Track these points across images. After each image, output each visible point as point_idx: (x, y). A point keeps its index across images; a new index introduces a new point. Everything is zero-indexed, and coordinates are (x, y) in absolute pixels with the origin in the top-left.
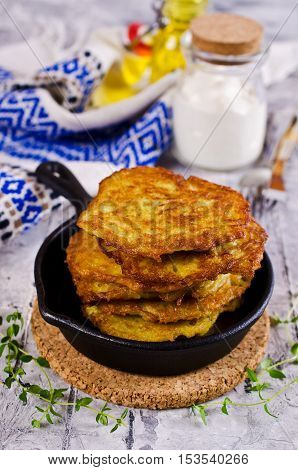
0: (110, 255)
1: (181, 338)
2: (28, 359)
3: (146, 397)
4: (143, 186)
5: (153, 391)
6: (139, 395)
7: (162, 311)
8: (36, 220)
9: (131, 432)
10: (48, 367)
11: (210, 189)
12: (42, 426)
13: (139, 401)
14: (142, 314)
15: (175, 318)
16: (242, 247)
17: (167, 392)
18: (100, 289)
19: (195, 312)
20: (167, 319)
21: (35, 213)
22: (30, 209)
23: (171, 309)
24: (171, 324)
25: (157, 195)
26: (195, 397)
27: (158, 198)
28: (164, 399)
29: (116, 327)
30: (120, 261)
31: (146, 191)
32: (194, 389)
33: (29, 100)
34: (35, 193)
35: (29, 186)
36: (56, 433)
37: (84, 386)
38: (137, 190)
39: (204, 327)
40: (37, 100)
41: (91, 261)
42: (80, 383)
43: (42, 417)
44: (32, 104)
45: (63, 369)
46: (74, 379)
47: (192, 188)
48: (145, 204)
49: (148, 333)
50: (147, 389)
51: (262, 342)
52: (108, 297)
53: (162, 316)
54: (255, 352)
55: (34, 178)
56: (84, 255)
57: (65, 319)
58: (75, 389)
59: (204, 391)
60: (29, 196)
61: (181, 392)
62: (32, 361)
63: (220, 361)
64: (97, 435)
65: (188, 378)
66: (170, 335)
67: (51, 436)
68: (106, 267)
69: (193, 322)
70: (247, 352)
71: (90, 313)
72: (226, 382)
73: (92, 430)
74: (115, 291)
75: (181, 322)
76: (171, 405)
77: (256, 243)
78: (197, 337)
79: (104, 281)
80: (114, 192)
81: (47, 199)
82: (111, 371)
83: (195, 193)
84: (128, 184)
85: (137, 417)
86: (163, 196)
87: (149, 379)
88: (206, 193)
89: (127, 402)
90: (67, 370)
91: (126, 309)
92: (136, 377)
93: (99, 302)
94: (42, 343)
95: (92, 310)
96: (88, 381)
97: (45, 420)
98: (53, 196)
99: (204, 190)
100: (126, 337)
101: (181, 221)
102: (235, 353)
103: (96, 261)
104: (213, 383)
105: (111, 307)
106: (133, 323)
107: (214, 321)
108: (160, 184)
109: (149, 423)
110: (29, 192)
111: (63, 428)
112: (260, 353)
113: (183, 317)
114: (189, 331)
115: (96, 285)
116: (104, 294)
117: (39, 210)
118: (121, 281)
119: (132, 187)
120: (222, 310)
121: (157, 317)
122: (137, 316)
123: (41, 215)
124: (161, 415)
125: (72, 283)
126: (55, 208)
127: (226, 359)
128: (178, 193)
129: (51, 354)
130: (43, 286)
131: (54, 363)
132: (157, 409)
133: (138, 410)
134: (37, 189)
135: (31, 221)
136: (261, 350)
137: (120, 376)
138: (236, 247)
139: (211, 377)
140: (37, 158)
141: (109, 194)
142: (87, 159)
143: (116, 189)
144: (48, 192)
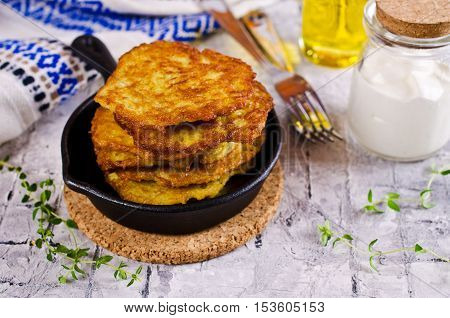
0: (124, 127)
1: (193, 201)
2: (59, 221)
3: (161, 254)
4: (159, 61)
5: (167, 249)
6: (155, 252)
7: (174, 176)
8: (72, 91)
9: (147, 286)
10: (77, 228)
11: (221, 61)
12: (68, 281)
13: (155, 257)
14: (156, 179)
15: (186, 183)
16: (245, 117)
17: (180, 249)
18: (117, 158)
19: (205, 176)
20: (179, 184)
21: (71, 85)
22: (65, 81)
23: (182, 175)
24: (182, 188)
25: (171, 69)
26: (206, 253)
27: (171, 72)
28: (177, 255)
29: (133, 191)
30: (132, 132)
31: (161, 65)
32: (205, 246)
34: (70, 66)
35: (65, 59)
36: (80, 287)
37: (106, 245)
38: (153, 65)
39: (214, 190)
41: (109, 133)
42: (103, 242)
43: (67, 274)
45: (88, 230)
46: (98, 239)
47: (205, 61)
48: (158, 78)
49: (162, 197)
50: (162, 246)
51: (272, 201)
52: (124, 165)
53: (174, 181)
54: (265, 211)
55: (69, 52)
56: (104, 126)
57: (85, 186)
58: (100, 248)
59: (215, 247)
60: (64, 70)
61: (193, 248)
62: (62, 223)
63: (231, 220)
64: (117, 289)
65: (201, 236)
66: (181, 198)
67: (76, 290)
68: (122, 137)
69: (203, 185)
70: (257, 211)
71: (112, 179)
72: (235, 239)
73: (112, 284)
74: (130, 159)
75: (192, 186)
76: (185, 260)
77: (259, 112)
78: (207, 199)
79: (120, 151)
80: (131, 67)
81: (82, 71)
82: (131, 231)
83: (206, 66)
84: (146, 59)
85: (154, 272)
86: (176, 70)
87: (165, 238)
88: (216, 66)
89: (144, 258)
90: (92, 231)
91: (141, 175)
92: (153, 236)
93: (117, 169)
94: (71, 206)
95: (113, 177)
96: (110, 241)
97: (70, 276)
98: (88, 68)
99: (216, 63)
100: (141, 201)
101: (188, 94)
102: (246, 212)
103: (114, 132)
104: (223, 240)
105: (128, 173)
106: (149, 188)
107: (224, 184)
108: (175, 58)
109: (164, 276)
110: (64, 65)
111: (86, 282)
112: (270, 211)
113: (193, 181)
114: (199, 194)
115: (114, 153)
116: (120, 162)
117: (74, 82)
118: (134, 150)
119: (148, 62)
120: (233, 173)
121: (170, 182)
122: (151, 182)
123: (77, 86)
124: (176, 269)
125: (94, 152)
126: (91, 79)
127: (237, 217)
128: (190, 66)
129: (79, 216)
130: (68, 156)
131: (81, 225)
132: (173, 264)
133: (155, 266)
134: (72, 62)
135: (68, 92)
136: (271, 209)
137: (139, 235)
138: (240, 117)
139: (222, 234)
140: (82, 28)
141: (126, 69)
142: (128, 28)
143: (133, 64)
144: (82, 65)
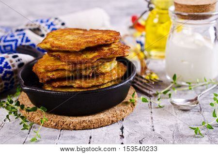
6: (84, 121)
14: (73, 84)
15: (90, 85)
33: (20, 34)
38: (65, 34)
40: (24, 34)
44: (22, 36)
48: (69, 37)
53: (83, 84)
79: (53, 69)
86: (78, 34)
105: (57, 83)
108: (76, 31)
116: (53, 75)
141: (51, 36)
143: (55, 35)
